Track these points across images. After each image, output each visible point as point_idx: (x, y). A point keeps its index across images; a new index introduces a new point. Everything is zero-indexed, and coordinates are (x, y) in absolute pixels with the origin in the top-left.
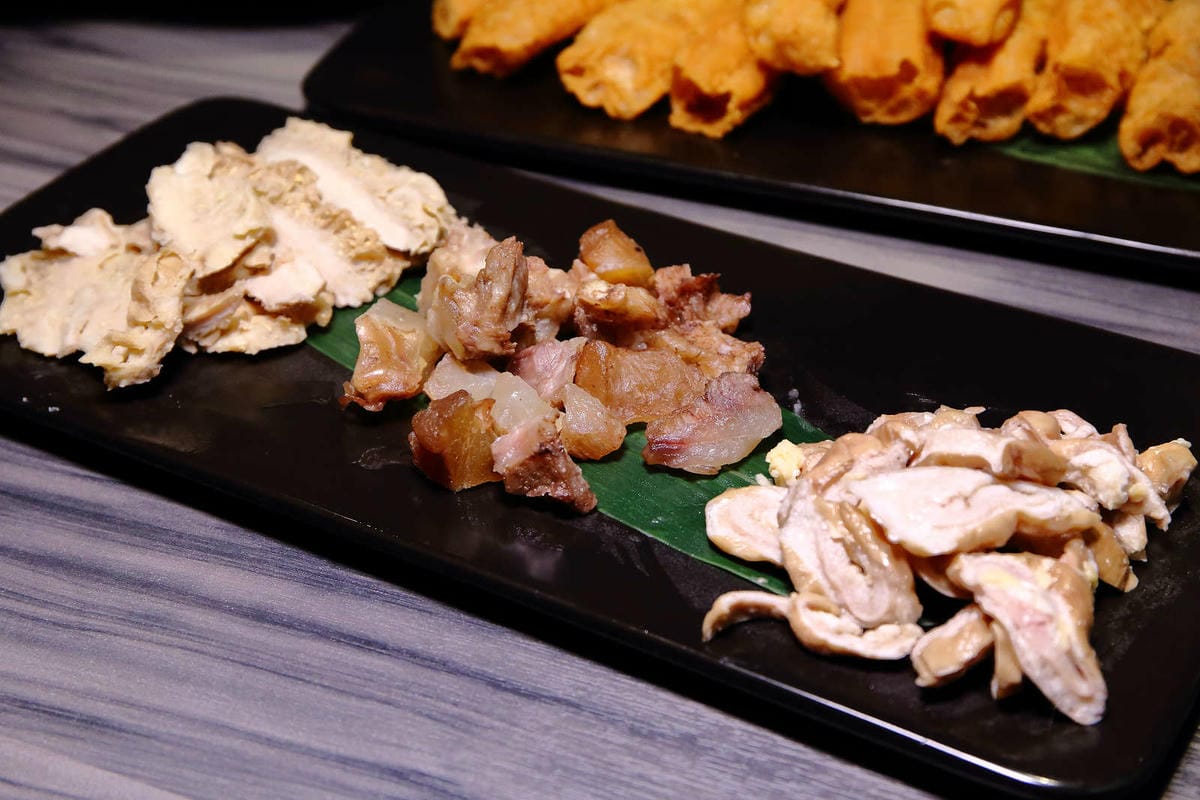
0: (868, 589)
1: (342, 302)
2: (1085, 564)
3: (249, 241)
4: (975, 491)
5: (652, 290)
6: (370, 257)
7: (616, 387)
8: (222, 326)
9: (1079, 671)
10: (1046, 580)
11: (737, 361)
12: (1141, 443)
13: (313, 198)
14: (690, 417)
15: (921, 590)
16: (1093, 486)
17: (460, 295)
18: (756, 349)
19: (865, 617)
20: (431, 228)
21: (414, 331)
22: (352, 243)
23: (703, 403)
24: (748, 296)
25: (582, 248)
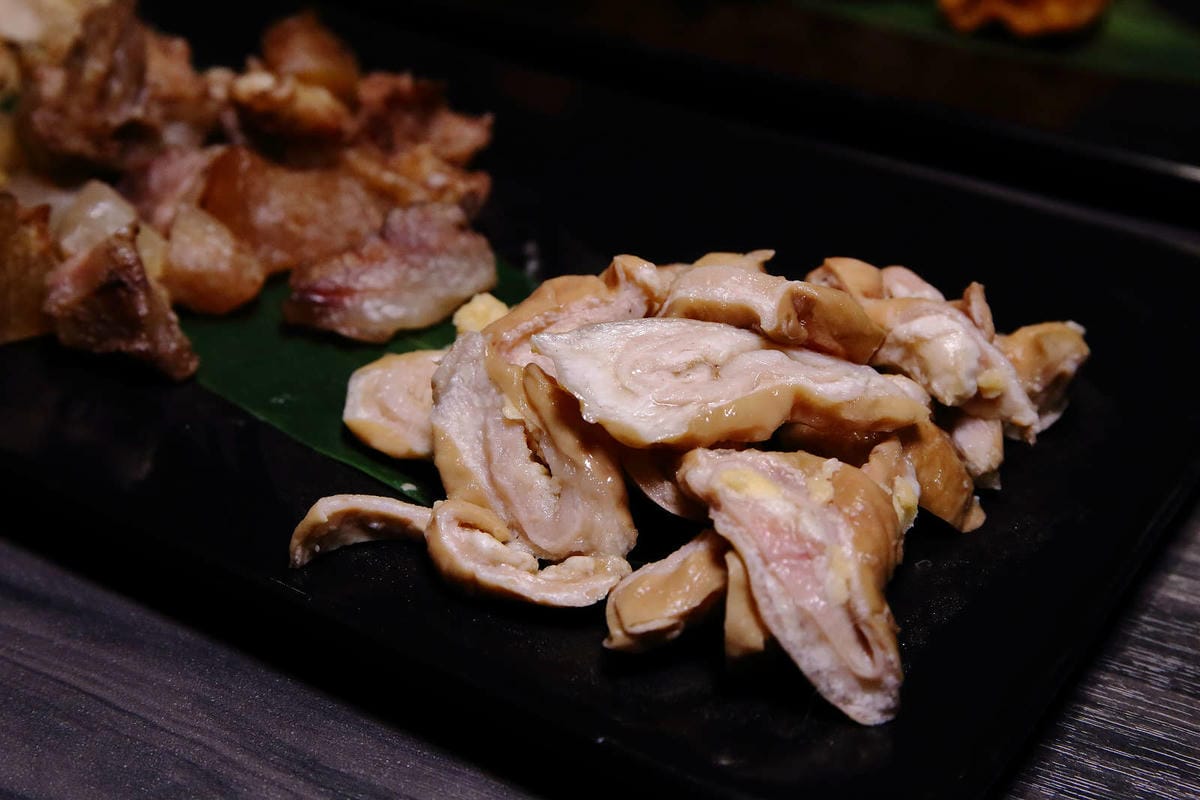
0: (553, 500)
2: (898, 480)
4: (731, 357)
5: (352, 102)
7: (257, 214)
9: (863, 641)
10: (823, 492)
12: (1005, 323)
14: (354, 257)
15: (637, 505)
16: (925, 371)
18: (480, 184)
19: (547, 544)
23: (378, 240)
24: (488, 119)
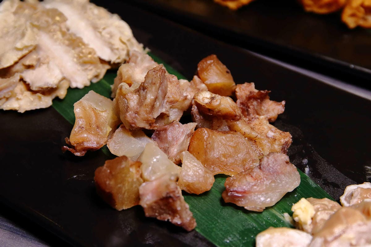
1: (74, 85)
3: (25, 52)
5: (234, 97)
6: (90, 62)
7: (210, 154)
8: (7, 96)
11: (277, 142)
13: (64, 29)
14: (251, 178)
17: (129, 96)
18: (288, 136)
20: (123, 50)
21: (105, 111)
22: (81, 55)
23: (259, 170)
25: (199, 69)
